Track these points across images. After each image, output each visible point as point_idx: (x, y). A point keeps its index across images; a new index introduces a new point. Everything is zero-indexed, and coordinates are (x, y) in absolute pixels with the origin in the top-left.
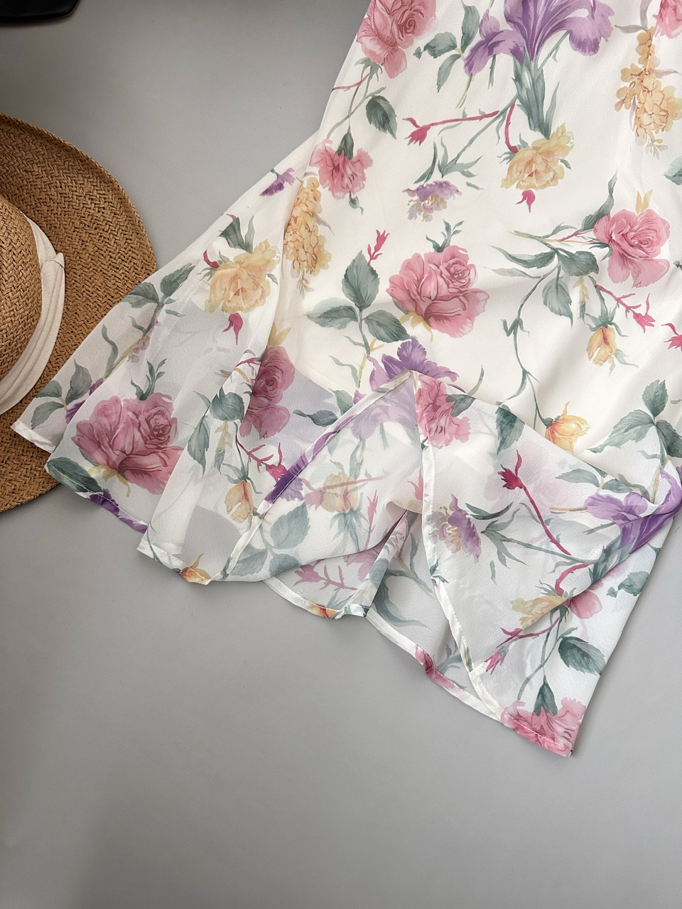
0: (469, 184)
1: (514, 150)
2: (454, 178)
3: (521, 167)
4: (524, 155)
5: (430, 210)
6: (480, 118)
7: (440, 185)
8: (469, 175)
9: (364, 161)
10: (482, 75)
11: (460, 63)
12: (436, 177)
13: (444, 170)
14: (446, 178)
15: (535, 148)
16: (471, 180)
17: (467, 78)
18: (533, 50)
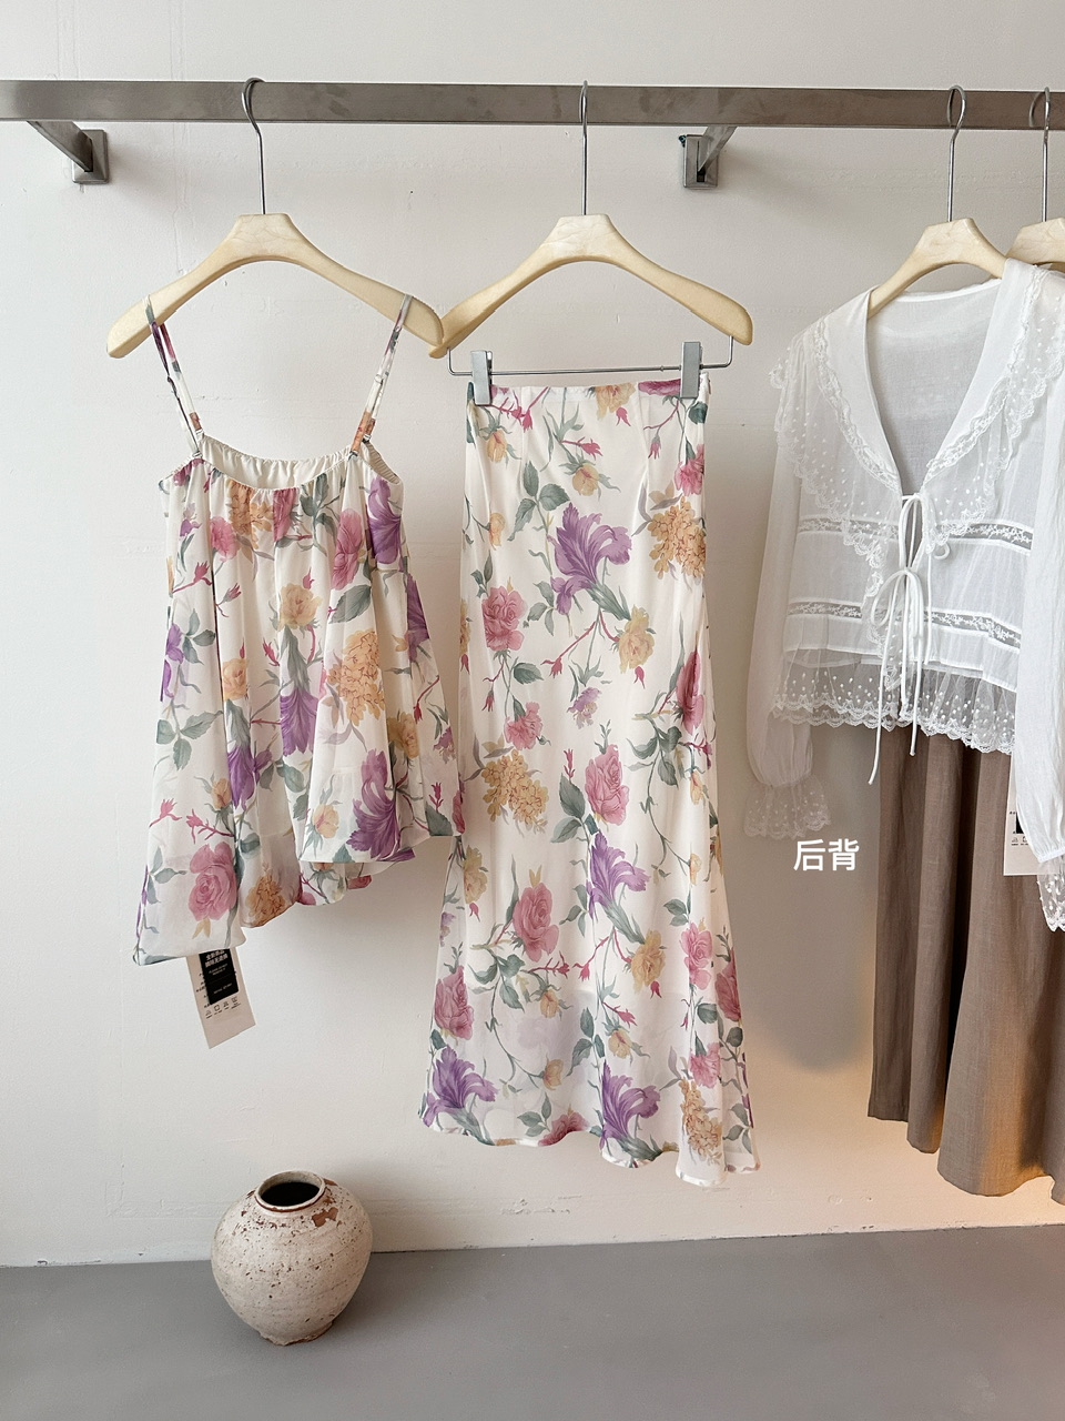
0: (603, 682)
1: (616, 640)
2: (593, 682)
3: (627, 650)
4: (624, 639)
5: (588, 716)
6: (587, 633)
7: (586, 693)
8: (600, 674)
9: (533, 708)
10: (574, 609)
11: (555, 613)
12: (582, 688)
13: (583, 682)
14: (588, 685)
15: (627, 631)
16: (602, 678)
17: (565, 616)
18: (593, 578)
